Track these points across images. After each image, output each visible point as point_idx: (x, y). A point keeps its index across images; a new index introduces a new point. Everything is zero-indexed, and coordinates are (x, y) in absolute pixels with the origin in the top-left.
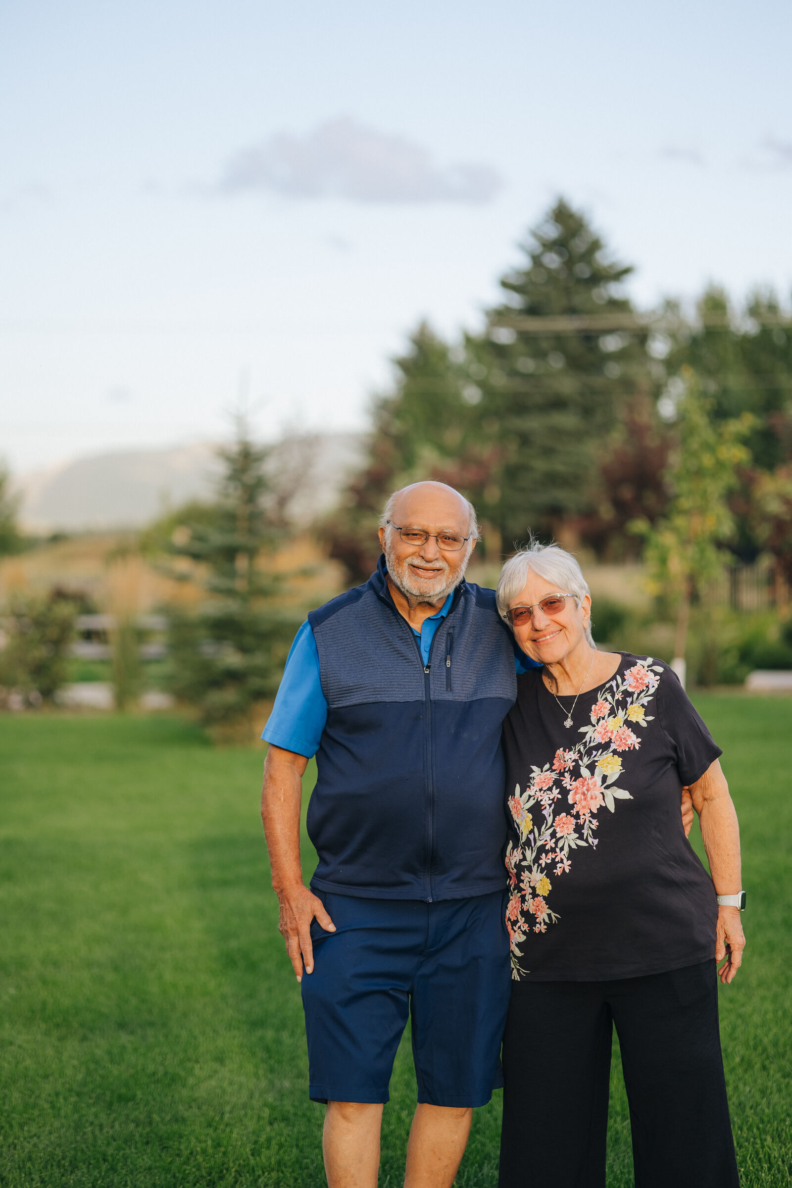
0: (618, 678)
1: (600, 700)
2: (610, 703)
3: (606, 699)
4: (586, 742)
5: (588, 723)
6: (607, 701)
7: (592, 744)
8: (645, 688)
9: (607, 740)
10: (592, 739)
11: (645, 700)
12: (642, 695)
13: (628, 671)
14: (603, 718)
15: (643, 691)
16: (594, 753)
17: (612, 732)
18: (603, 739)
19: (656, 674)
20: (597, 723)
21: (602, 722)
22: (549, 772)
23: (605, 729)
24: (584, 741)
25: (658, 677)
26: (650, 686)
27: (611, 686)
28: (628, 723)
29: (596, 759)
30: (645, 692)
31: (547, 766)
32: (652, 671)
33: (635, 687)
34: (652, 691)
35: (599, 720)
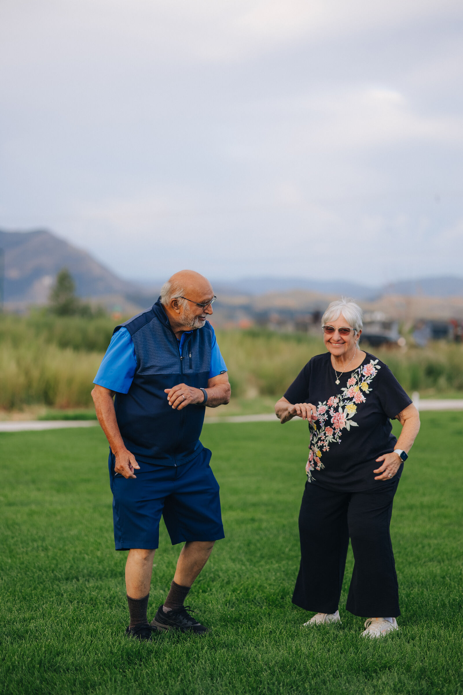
0: (362, 367)
1: (352, 377)
2: (357, 379)
3: (355, 377)
4: (343, 395)
5: (346, 386)
6: (355, 378)
7: (346, 397)
8: (370, 375)
9: (353, 396)
10: (346, 395)
11: (369, 381)
12: (368, 378)
13: (366, 365)
14: (352, 386)
15: (369, 376)
16: (346, 401)
17: (355, 393)
18: (351, 395)
19: (376, 369)
20: (350, 388)
21: (352, 387)
22: (325, 406)
23: (352, 391)
24: (342, 395)
25: (377, 371)
26: (372, 375)
27: (358, 371)
28: (361, 390)
29: (346, 404)
30: (369, 377)
31: (325, 403)
32: (375, 367)
33: (366, 373)
34: (373, 377)
35: (350, 386)
